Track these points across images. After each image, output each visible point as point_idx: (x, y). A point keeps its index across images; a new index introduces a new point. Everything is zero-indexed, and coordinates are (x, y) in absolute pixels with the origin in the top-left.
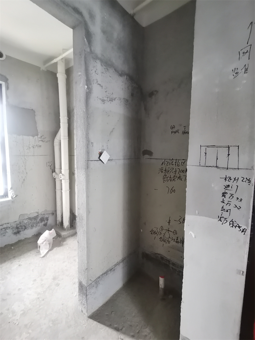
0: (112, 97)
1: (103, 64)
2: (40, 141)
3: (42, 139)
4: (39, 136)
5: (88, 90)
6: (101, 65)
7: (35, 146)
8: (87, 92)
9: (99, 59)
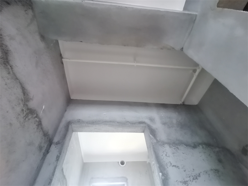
0: (195, 174)
1: (171, 146)
5: (163, 177)
6: (170, 147)
8: (163, 179)
9: (166, 143)
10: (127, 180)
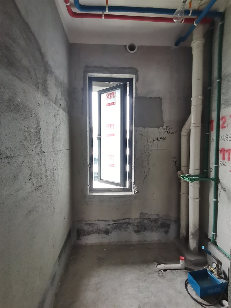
2: (165, 132)
3: (167, 130)
4: (164, 127)
7: (160, 138)
10: (137, 71)
